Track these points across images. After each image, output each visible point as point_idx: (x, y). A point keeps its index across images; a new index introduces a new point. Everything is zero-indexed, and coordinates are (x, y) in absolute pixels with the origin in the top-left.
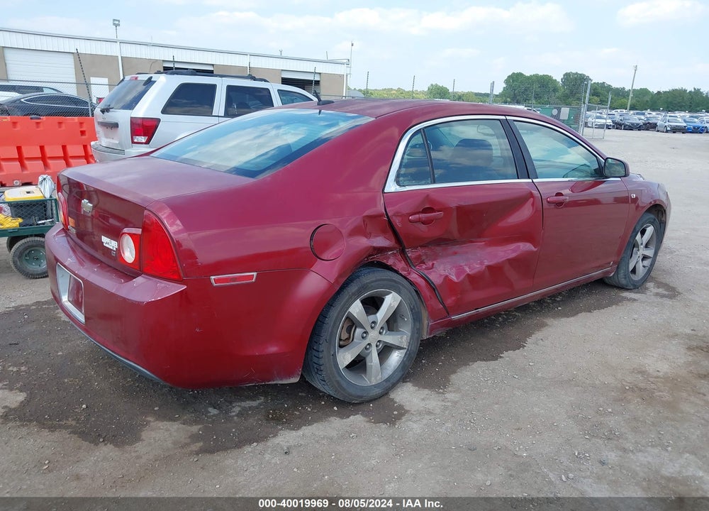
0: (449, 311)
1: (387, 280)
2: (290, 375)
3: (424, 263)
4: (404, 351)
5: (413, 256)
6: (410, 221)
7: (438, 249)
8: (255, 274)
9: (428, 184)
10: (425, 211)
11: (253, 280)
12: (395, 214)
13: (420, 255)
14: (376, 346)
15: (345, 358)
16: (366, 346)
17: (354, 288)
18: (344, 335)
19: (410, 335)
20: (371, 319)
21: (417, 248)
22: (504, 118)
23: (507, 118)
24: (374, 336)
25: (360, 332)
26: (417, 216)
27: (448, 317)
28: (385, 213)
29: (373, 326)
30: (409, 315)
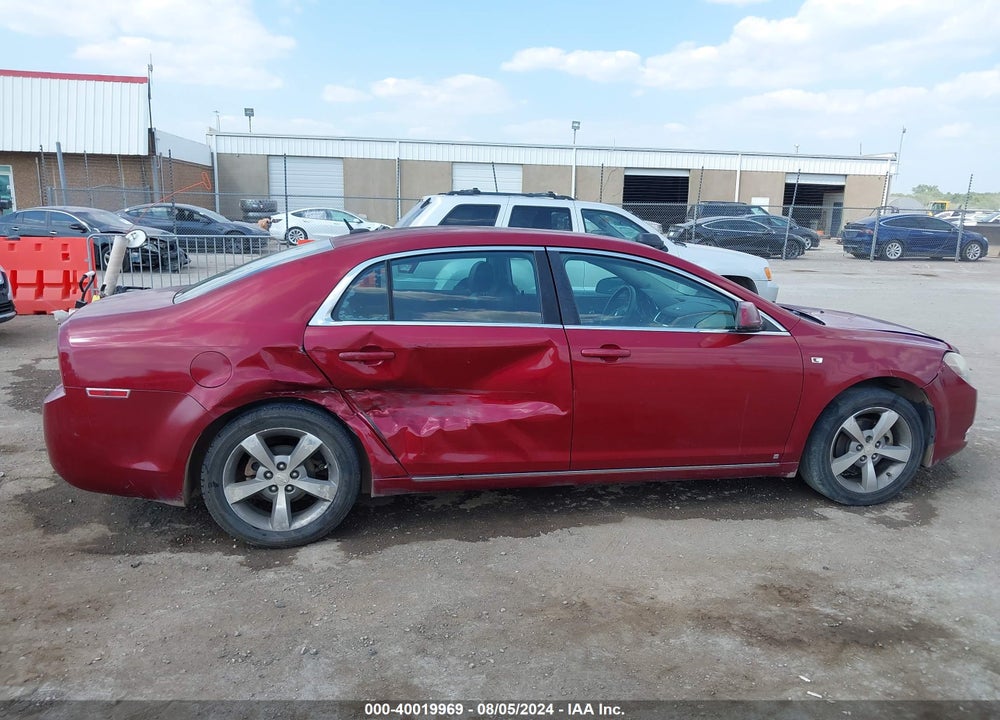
0: (406, 470)
3: (379, 409)
5: (359, 399)
6: (342, 359)
7: (403, 396)
8: (129, 391)
9: (383, 320)
10: (366, 349)
11: (126, 397)
12: (315, 349)
13: (369, 399)
14: (286, 490)
15: (235, 493)
16: (270, 487)
17: (246, 421)
18: (248, 471)
19: (336, 486)
20: (279, 459)
21: (363, 390)
22: (543, 249)
23: (548, 249)
24: (281, 478)
25: (262, 470)
26: (349, 354)
27: (406, 476)
28: (300, 348)
29: (281, 467)
30: (335, 463)
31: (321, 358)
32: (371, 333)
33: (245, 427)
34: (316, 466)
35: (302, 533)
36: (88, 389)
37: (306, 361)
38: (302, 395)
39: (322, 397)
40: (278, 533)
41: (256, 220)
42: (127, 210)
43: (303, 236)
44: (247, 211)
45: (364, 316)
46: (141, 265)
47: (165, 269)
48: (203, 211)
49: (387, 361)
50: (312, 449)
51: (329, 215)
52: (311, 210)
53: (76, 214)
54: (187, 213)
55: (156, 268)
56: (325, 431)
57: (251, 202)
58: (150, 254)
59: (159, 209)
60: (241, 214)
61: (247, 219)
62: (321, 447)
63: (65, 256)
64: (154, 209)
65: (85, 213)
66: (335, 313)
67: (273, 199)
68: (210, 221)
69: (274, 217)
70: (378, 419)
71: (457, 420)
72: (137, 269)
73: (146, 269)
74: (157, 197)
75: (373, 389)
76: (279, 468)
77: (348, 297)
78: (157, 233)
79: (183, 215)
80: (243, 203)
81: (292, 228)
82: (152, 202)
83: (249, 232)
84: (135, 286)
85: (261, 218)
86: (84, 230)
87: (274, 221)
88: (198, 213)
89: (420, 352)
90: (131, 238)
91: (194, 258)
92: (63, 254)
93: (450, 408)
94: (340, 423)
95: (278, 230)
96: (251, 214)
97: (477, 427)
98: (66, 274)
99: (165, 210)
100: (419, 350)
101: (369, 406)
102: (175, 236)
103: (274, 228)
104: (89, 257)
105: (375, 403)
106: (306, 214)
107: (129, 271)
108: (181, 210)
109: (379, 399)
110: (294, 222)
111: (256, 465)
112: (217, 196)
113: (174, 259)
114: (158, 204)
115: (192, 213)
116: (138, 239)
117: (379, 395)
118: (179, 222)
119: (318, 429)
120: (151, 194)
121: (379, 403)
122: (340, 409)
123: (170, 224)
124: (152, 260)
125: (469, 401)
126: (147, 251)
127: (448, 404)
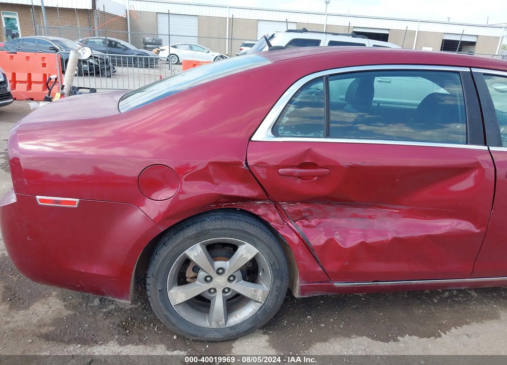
0: (329, 276)
1: (239, 231)
2: (121, 295)
3: (307, 220)
4: (259, 305)
5: (290, 210)
6: (280, 174)
7: (329, 208)
8: (77, 200)
9: (319, 137)
10: (303, 166)
11: (76, 206)
12: (257, 164)
13: (299, 211)
14: (224, 291)
15: (178, 295)
16: (209, 290)
17: (191, 231)
18: (189, 273)
19: (268, 290)
20: (219, 264)
21: (294, 202)
22: (468, 70)
23: (474, 70)
24: (220, 282)
25: (201, 274)
26: (288, 170)
27: (328, 282)
28: (244, 162)
29: (220, 271)
30: (268, 269)
31: (261, 173)
32: (309, 150)
33: (190, 238)
34: (251, 272)
35: (237, 330)
36: (38, 197)
37: (247, 175)
38: (240, 205)
39: (258, 207)
40: (216, 330)
41: (151, 49)
42: (80, 40)
43: (177, 59)
44: (146, 44)
45: (302, 133)
46: (89, 72)
47: (103, 75)
48: (123, 43)
49: (321, 176)
50: (250, 257)
51: (191, 48)
52: (181, 45)
53: (52, 41)
54: (114, 43)
55: (97, 73)
56: (262, 241)
57: (148, 39)
58: (94, 66)
59: (99, 40)
60: (143, 45)
61: (146, 48)
62: (257, 255)
63: (44, 65)
64: (95, 40)
65: (57, 41)
66: (275, 129)
67: (160, 37)
68: (127, 49)
69: (161, 48)
70: (306, 229)
71: (379, 233)
72: (86, 74)
73: (92, 74)
74: (97, 33)
75: (303, 202)
76: (218, 273)
77: (288, 113)
78: (97, 53)
79: (112, 45)
80: (144, 39)
81: (172, 54)
82: (94, 36)
83: (148, 55)
84: (86, 86)
85: (153, 48)
86: (57, 51)
87: (161, 50)
88: (120, 43)
89: (355, 170)
90: (81, 53)
91: (119, 69)
92: (42, 64)
93: (371, 221)
94: (274, 232)
95: (164, 55)
96: (148, 46)
97: (397, 241)
98: (45, 75)
99: (101, 40)
100: (353, 168)
101: (299, 216)
102: (107, 56)
103: (162, 55)
104: (58, 66)
105: (304, 214)
106: (179, 46)
107: (82, 75)
108: (110, 41)
109: (308, 211)
110: (173, 51)
111: (196, 269)
112: (129, 34)
113: (109, 69)
114: (98, 37)
115: (116, 43)
116: (86, 53)
117: (306, 207)
118: (109, 48)
119: (256, 240)
120: (94, 31)
121: (307, 214)
122: (273, 218)
123: (105, 49)
124: (95, 69)
125: (390, 215)
126: (92, 64)
127: (370, 217)
